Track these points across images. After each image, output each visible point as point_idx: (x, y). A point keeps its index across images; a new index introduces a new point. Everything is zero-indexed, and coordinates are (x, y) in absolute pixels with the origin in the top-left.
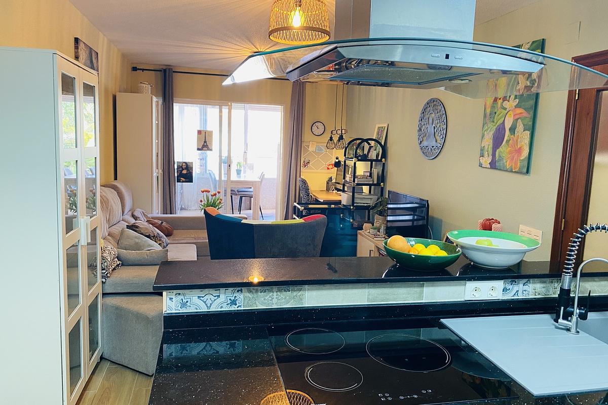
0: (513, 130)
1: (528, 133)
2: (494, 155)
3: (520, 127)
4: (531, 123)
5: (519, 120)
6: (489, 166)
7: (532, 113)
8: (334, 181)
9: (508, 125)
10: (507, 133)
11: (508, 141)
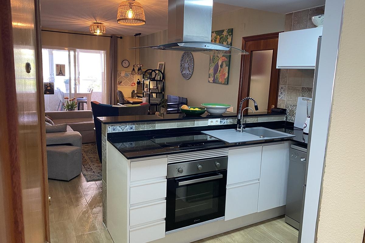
0: (221, 66)
1: (227, 67)
2: (214, 77)
3: (224, 65)
4: (228, 63)
5: (224, 62)
6: (212, 82)
7: (229, 59)
8: (136, 92)
9: (220, 64)
10: (219, 67)
11: (220, 71)
